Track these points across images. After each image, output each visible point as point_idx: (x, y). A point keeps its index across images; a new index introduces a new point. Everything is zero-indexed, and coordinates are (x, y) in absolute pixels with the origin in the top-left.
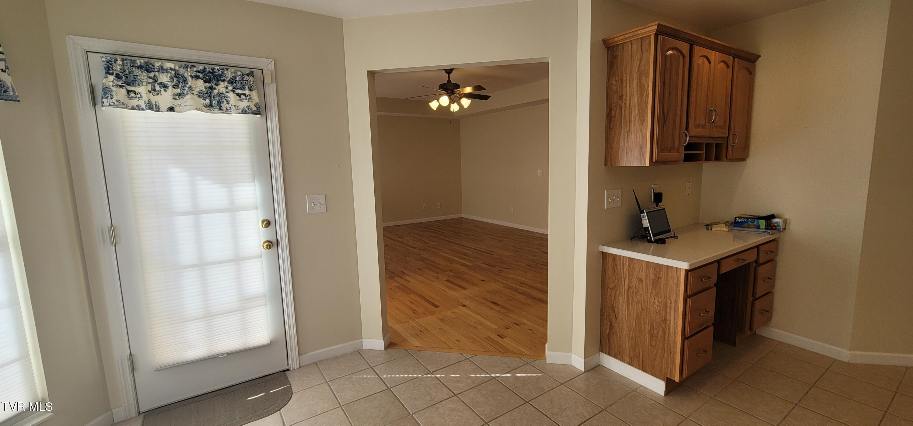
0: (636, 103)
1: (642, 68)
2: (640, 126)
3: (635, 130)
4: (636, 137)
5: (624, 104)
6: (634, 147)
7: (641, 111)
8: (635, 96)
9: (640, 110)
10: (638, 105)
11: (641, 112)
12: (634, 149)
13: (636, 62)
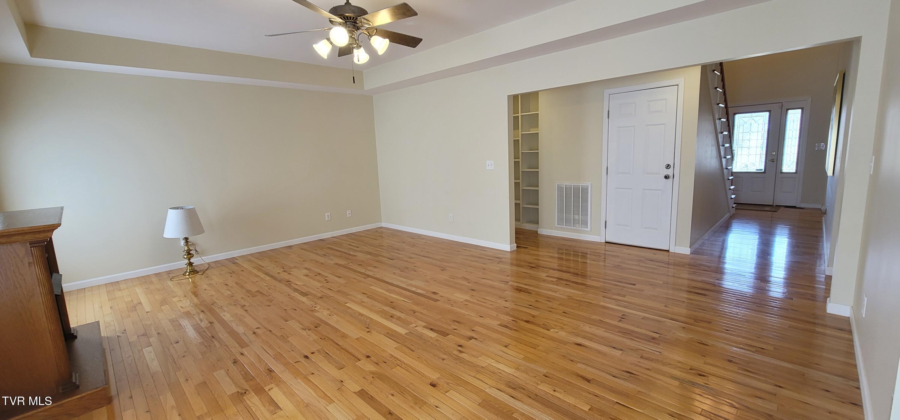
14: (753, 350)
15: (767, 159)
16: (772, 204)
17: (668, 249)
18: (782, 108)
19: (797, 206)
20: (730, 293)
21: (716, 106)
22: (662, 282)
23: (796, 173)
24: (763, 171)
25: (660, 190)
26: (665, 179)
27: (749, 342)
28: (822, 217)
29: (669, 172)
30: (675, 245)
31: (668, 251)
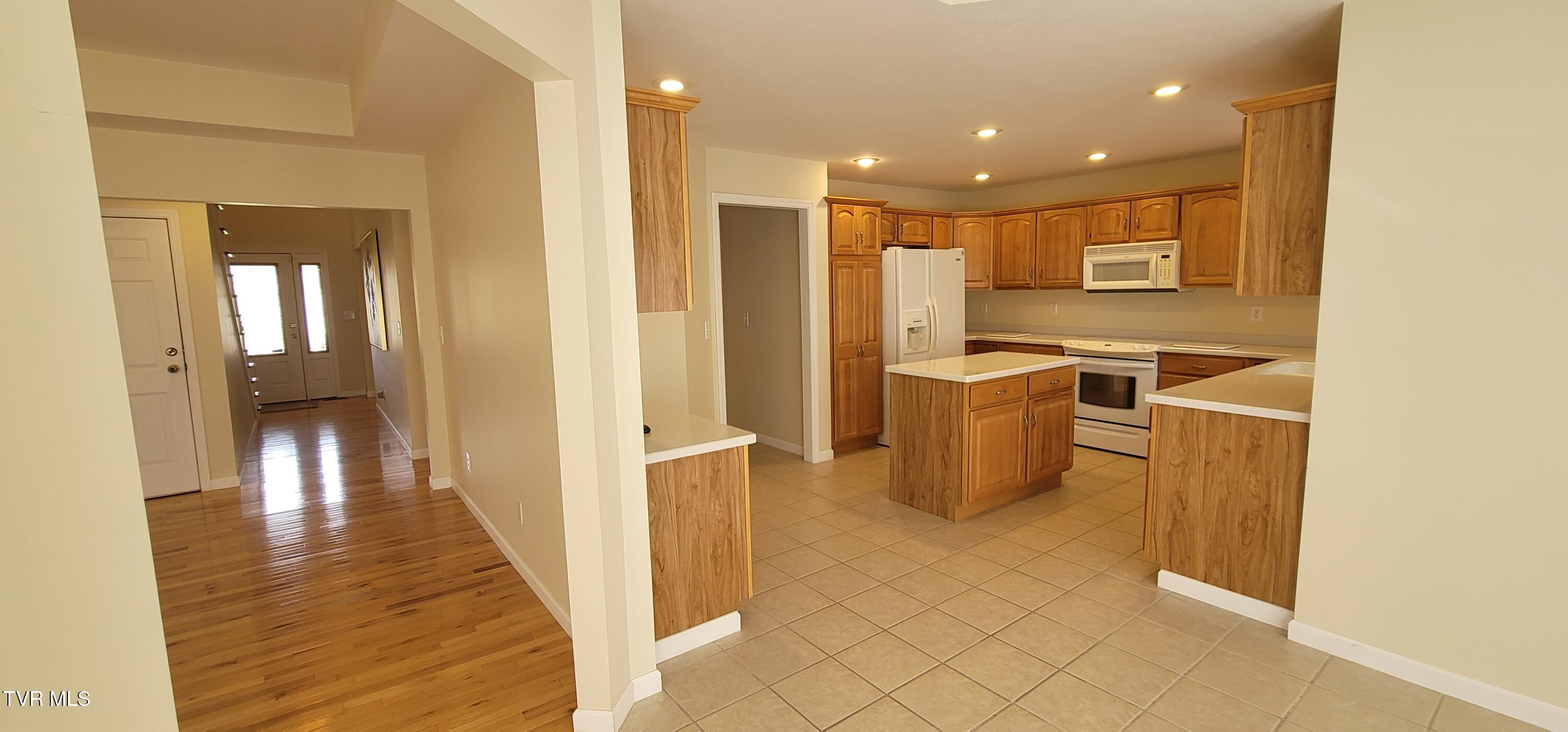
0: (664, 210)
1: (669, 158)
2: (673, 248)
3: (665, 254)
4: (669, 265)
5: (644, 209)
6: (666, 281)
7: (672, 225)
8: (661, 200)
9: (670, 224)
10: (668, 215)
11: (673, 227)
12: (667, 286)
13: (658, 145)
14: (395, 544)
15: (287, 335)
16: (305, 399)
17: (198, 488)
18: (292, 261)
19: (338, 396)
20: (332, 508)
21: (224, 256)
22: (231, 529)
23: (328, 351)
24: (283, 352)
25: (163, 393)
26: (170, 373)
27: (388, 540)
28: (375, 404)
29: (177, 361)
30: (211, 479)
31: (199, 491)
